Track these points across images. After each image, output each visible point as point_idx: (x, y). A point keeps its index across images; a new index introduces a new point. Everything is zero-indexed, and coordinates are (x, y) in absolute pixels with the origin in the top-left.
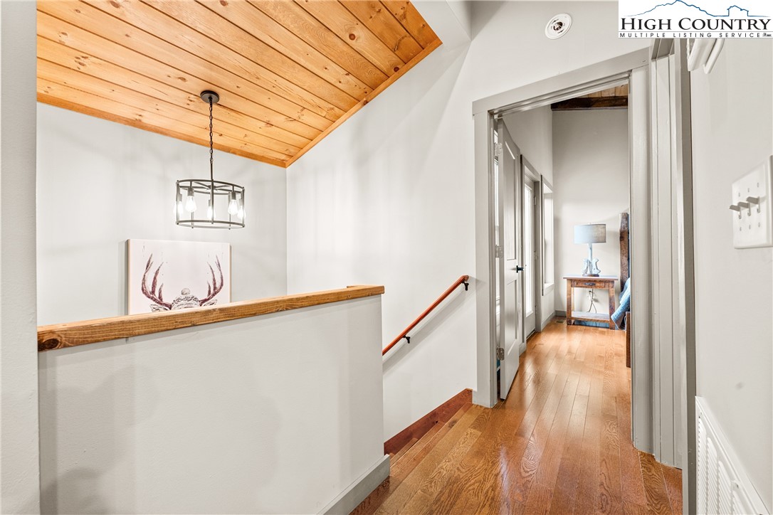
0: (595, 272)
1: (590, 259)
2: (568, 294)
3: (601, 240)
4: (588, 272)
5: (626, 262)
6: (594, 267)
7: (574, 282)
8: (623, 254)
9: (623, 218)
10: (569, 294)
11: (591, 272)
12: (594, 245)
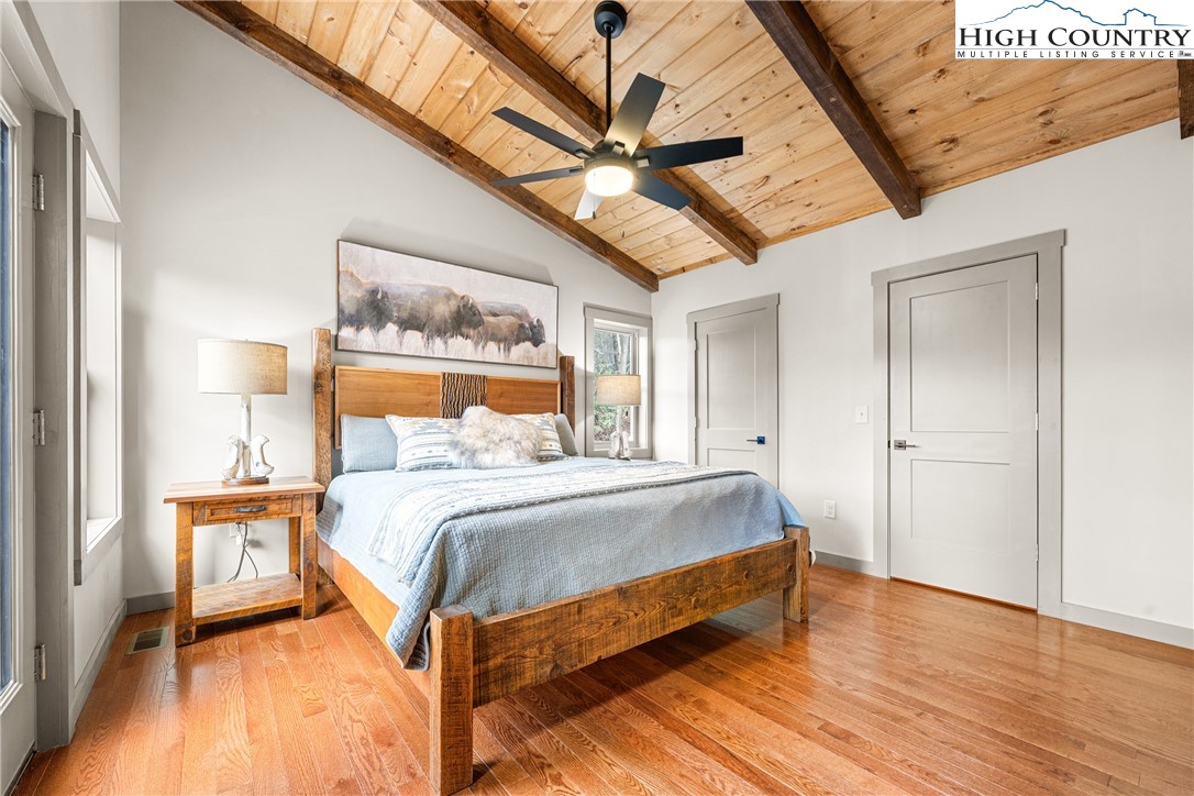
0: (258, 471)
1: (244, 438)
2: (179, 551)
3: (274, 386)
4: (241, 474)
5: (328, 443)
6: (256, 457)
7: (199, 510)
8: (321, 424)
9: (321, 340)
10: (185, 546)
11: (247, 471)
12: (257, 399)
